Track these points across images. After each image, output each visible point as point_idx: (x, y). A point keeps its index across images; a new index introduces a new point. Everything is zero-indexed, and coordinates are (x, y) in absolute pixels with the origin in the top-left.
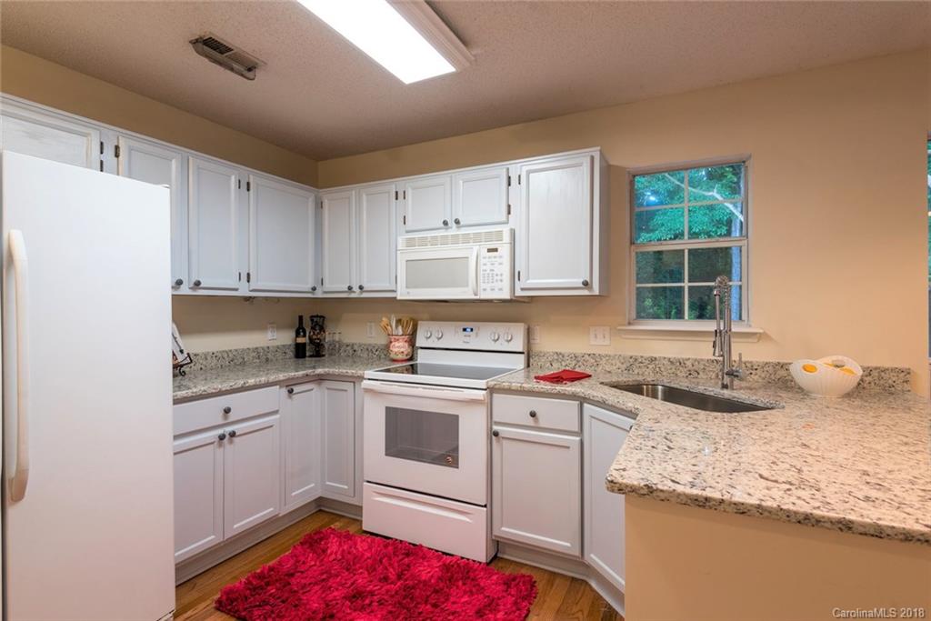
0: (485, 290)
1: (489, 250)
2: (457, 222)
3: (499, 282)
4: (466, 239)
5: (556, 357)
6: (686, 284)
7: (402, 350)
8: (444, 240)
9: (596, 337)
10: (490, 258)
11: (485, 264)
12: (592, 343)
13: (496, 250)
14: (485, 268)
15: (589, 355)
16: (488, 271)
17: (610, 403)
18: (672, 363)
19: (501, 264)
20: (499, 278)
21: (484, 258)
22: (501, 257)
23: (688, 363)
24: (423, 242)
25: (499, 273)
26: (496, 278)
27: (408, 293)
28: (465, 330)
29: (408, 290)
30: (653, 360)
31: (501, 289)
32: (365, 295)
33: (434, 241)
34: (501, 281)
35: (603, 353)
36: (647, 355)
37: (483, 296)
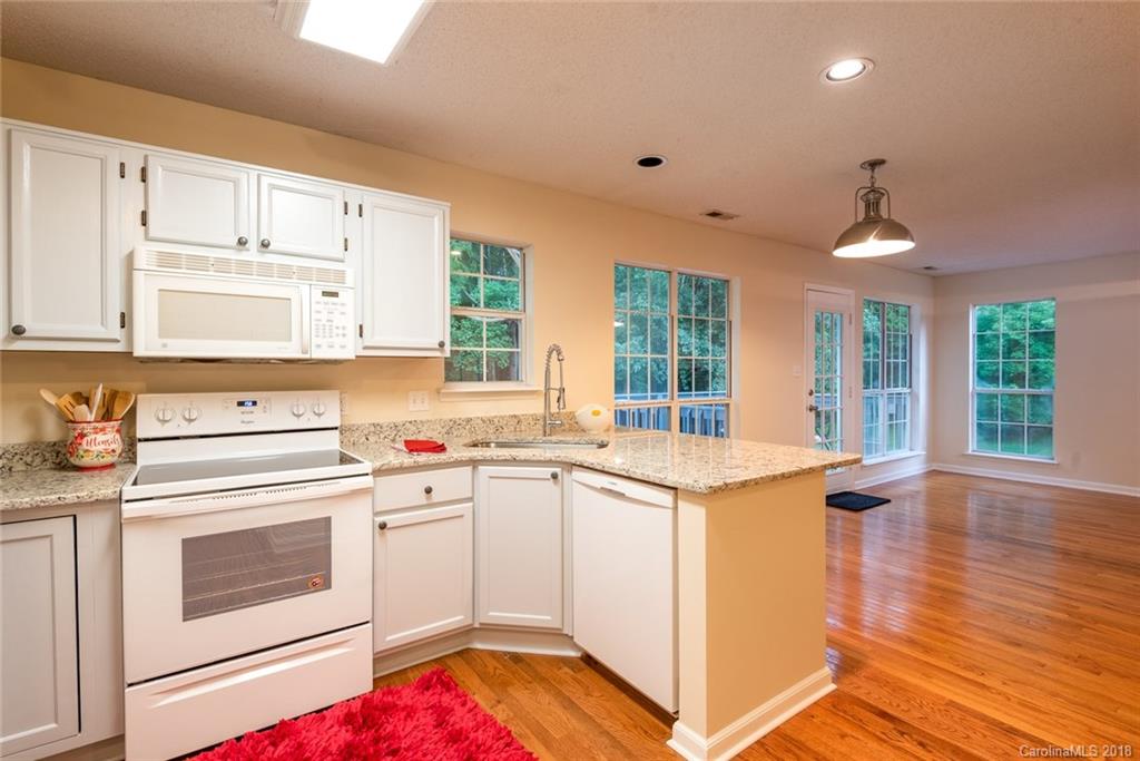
0: (319, 346)
1: (325, 294)
2: (265, 245)
3: (341, 337)
4: (286, 272)
5: (372, 429)
6: (485, 349)
7: (113, 446)
8: (244, 267)
9: (414, 402)
10: (326, 303)
11: (319, 312)
12: (411, 409)
13: (335, 295)
14: (318, 316)
15: (410, 422)
16: (324, 322)
17: (523, 458)
18: (484, 421)
19: (343, 313)
20: (341, 332)
21: (318, 303)
22: (343, 304)
23: (496, 420)
24: (198, 264)
25: (341, 325)
26: (335, 331)
27: (165, 346)
28: (241, 404)
29: (165, 341)
30: (469, 421)
31: (343, 347)
32: (20, 345)
33: (222, 266)
34: (344, 335)
35: (424, 419)
36: (463, 417)
37: (317, 354)
